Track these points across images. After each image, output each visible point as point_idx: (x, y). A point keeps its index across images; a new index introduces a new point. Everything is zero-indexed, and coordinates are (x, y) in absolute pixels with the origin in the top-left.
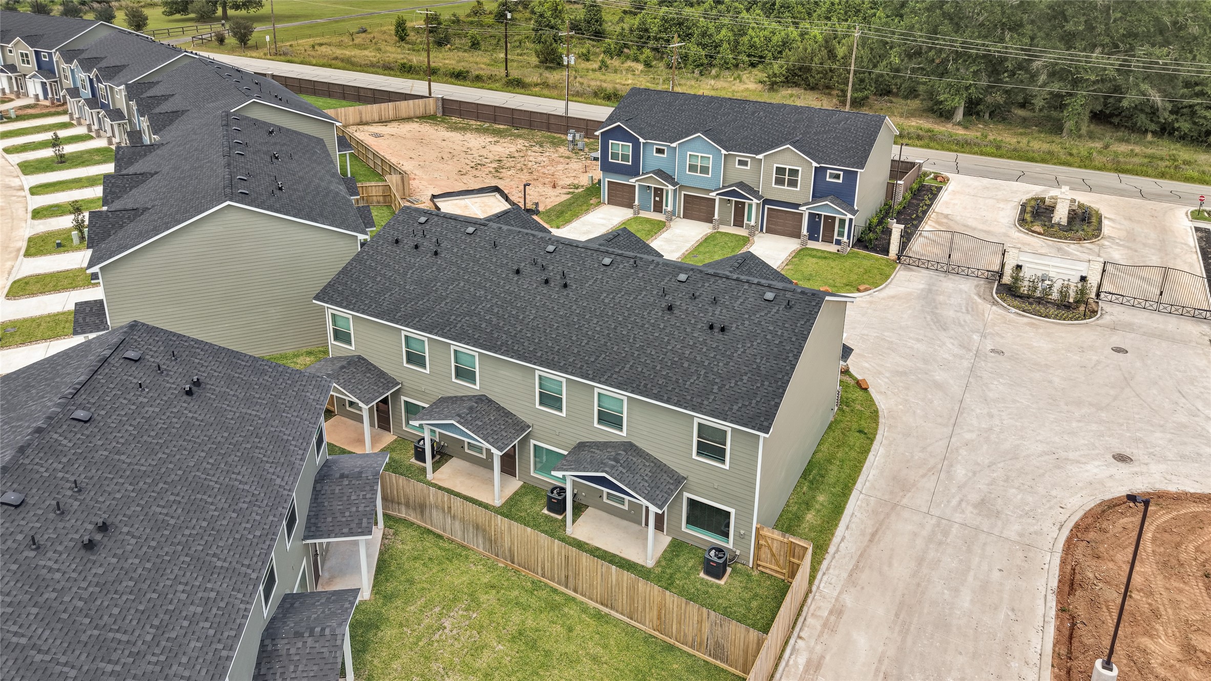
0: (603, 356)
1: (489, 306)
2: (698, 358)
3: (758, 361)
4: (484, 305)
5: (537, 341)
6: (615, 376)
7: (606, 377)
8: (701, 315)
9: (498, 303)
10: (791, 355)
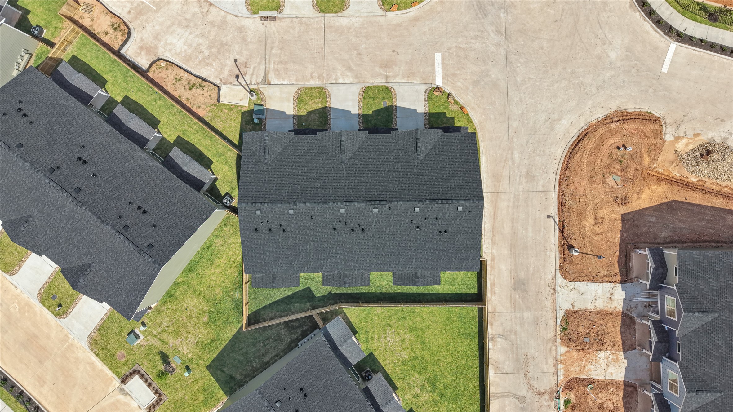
0: (401, 259)
1: (334, 251)
2: (441, 248)
3: (465, 242)
4: (331, 251)
5: (368, 261)
6: (411, 266)
7: (407, 268)
8: (434, 227)
9: (338, 248)
10: (478, 236)
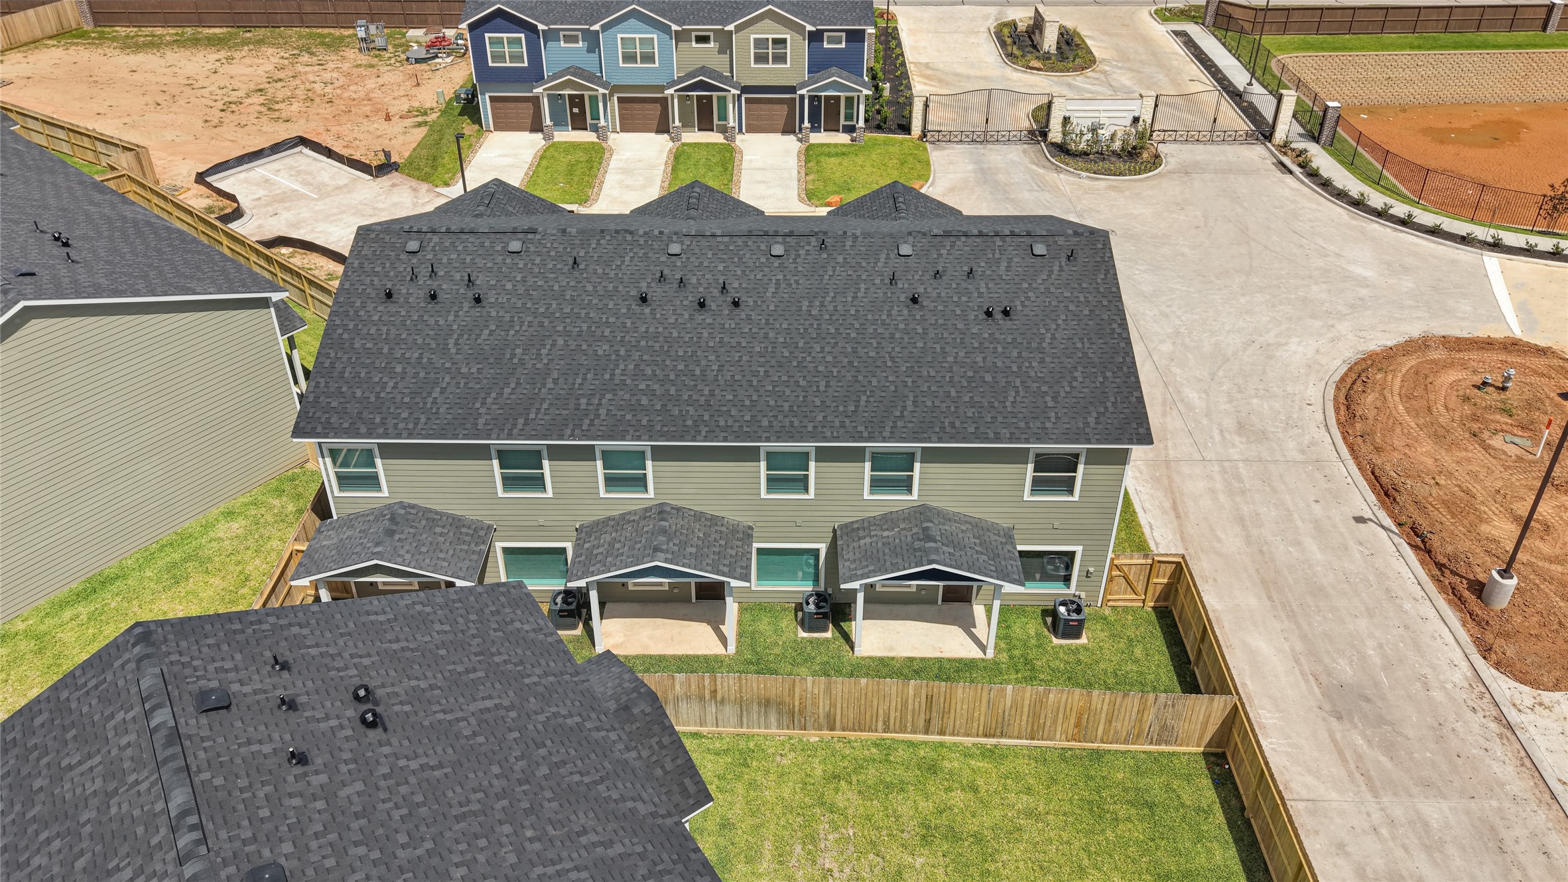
0: (864, 398)
1: (631, 367)
2: (999, 364)
3: (1079, 345)
4: (622, 367)
5: (747, 403)
6: (900, 424)
7: (888, 429)
8: (964, 299)
9: (645, 357)
10: (1115, 326)
